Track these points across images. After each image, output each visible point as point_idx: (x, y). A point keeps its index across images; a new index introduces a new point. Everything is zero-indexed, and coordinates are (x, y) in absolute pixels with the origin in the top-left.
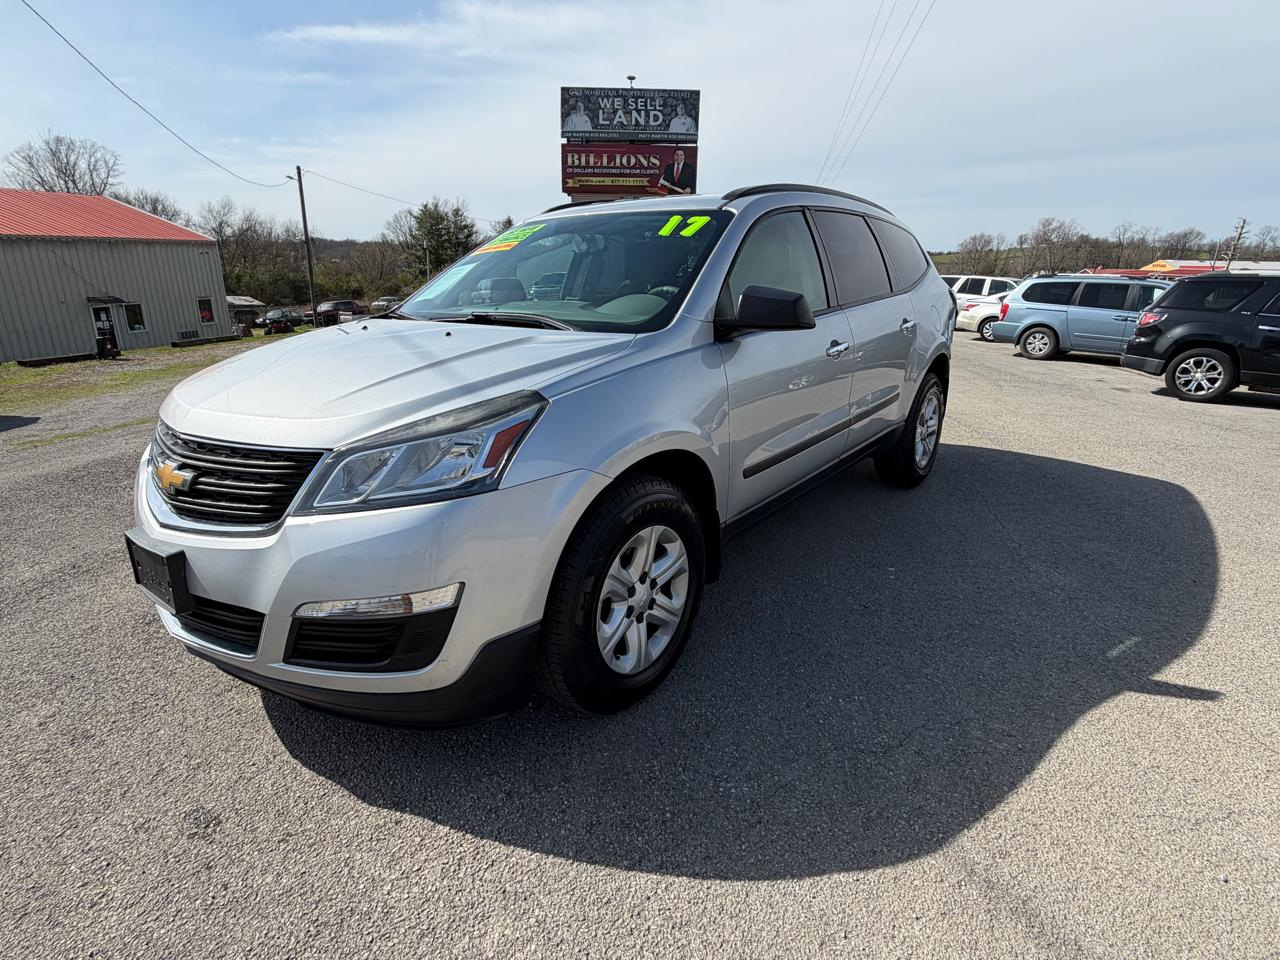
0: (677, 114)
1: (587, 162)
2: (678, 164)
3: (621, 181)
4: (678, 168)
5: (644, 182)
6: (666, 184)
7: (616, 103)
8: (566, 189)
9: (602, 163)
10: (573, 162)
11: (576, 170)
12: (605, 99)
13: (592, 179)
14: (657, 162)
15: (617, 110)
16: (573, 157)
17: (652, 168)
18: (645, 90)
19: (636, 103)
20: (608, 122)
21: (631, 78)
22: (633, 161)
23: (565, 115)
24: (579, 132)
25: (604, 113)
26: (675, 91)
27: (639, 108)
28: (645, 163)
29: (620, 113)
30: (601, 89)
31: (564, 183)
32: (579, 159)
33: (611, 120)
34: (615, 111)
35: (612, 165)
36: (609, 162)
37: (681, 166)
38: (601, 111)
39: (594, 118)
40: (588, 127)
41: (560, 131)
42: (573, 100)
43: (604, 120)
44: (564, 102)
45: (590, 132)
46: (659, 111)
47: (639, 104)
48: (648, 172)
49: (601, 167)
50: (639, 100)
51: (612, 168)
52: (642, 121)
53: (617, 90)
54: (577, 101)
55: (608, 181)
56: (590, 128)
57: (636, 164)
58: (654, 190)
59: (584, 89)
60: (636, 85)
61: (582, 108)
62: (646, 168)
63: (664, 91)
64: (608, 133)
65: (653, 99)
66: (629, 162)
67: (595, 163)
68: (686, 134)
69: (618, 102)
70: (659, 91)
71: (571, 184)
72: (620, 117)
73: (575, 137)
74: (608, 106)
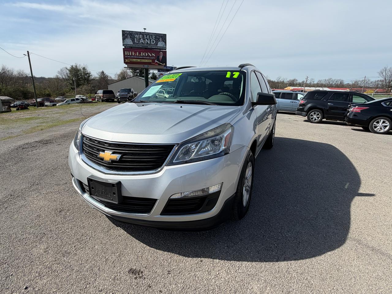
0: (160, 41)
1: (132, 54)
2: (161, 56)
3: (143, 61)
4: (161, 57)
5: (151, 61)
6: (157, 62)
7: (140, 36)
8: (125, 62)
9: (137, 55)
10: (127, 54)
11: (128, 57)
12: (137, 35)
13: (134, 59)
14: (154, 55)
15: (141, 38)
16: (127, 52)
17: (152, 57)
18: (149, 33)
19: (147, 37)
20: (138, 42)
21: (145, 29)
22: (147, 54)
23: (124, 39)
24: (129, 45)
25: (136, 39)
26: (158, 34)
27: (148, 38)
28: (150, 55)
29: (142, 39)
30: (135, 32)
31: (124, 61)
32: (129, 53)
33: (139, 41)
34: (140, 39)
35: (140, 55)
36: (139, 55)
37: (162, 57)
38: (135, 39)
39: (133, 41)
40: (132, 43)
41: (122, 44)
42: (126, 34)
43: (137, 41)
44: (123, 35)
45: (132, 45)
46: (154, 39)
47: (148, 37)
48: (152, 58)
49: (137, 56)
50: (148, 36)
51: (140, 56)
52: (149, 42)
53: (140, 32)
54: (127, 35)
55: (139, 60)
56: (132, 44)
57: (147, 55)
58: (154, 63)
59: (129, 31)
60: (146, 31)
61: (129, 37)
62: (151, 57)
63: (155, 34)
64: (138, 45)
65: (152, 36)
66: (145, 55)
67: (134, 55)
68: (163, 47)
69: (141, 36)
70: (154, 33)
71: (127, 61)
72: (142, 41)
73: (127, 46)
74: (138, 37)
